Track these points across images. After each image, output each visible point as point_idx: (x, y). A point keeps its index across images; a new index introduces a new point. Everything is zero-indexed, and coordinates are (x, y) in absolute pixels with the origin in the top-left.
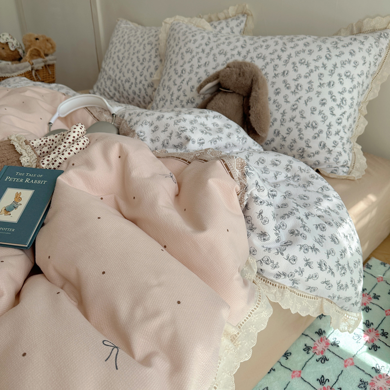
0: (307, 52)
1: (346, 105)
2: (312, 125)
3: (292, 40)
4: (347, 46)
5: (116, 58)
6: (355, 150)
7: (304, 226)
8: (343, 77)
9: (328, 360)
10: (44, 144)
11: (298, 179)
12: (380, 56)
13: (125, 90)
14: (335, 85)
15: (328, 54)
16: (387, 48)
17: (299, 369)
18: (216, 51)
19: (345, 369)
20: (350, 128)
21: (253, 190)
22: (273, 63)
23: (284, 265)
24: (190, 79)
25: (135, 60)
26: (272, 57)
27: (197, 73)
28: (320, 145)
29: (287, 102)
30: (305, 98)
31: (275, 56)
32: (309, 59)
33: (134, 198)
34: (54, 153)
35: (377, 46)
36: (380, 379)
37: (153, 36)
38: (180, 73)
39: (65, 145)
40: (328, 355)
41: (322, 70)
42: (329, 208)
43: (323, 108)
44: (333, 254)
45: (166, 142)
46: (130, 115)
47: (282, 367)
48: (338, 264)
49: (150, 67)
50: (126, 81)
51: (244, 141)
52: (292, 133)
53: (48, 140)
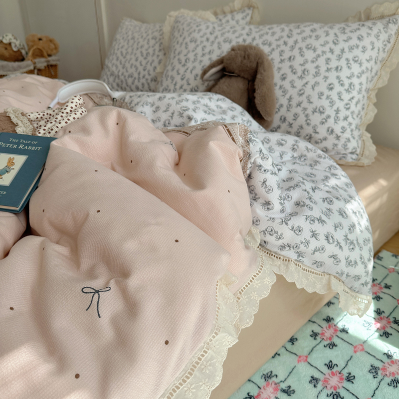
0: (313, 38)
1: (354, 90)
2: (319, 110)
3: (298, 27)
4: (355, 31)
5: (119, 54)
6: (364, 138)
7: (310, 198)
8: (352, 62)
9: (336, 346)
10: (41, 118)
11: (305, 159)
12: (389, 42)
13: (127, 86)
14: (343, 70)
15: (336, 39)
16: (395, 34)
17: (305, 353)
18: (221, 39)
19: (354, 355)
20: (359, 114)
21: (256, 158)
22: (279, 49)
23: (288, 235)
24: (194, 68)
25: (139, 54)
26: (279, 43)
27: (201, 61)
28: (328, 131)
29: (293, 87)
30: (312, 82)
31: (281, 42)
32: (316, 44)
33: (132, 161)
34: (51, 123)
35: (386, 32)
36: (392, 365)
37: (157, 31)
38: (183, 61)
39: (62, 115)
40: (336, 340)
41: (329, 55)
42: (337, 186)
43: (330, 93)
44: (341, 228)
45: (167, 122)
46: (131, 97)
47: (288, 352)
48: (346, 239)
49: (153, 61)
50: (129, 77)
51: (249, 124)
52: (299, 119)
53: (45, 114)
